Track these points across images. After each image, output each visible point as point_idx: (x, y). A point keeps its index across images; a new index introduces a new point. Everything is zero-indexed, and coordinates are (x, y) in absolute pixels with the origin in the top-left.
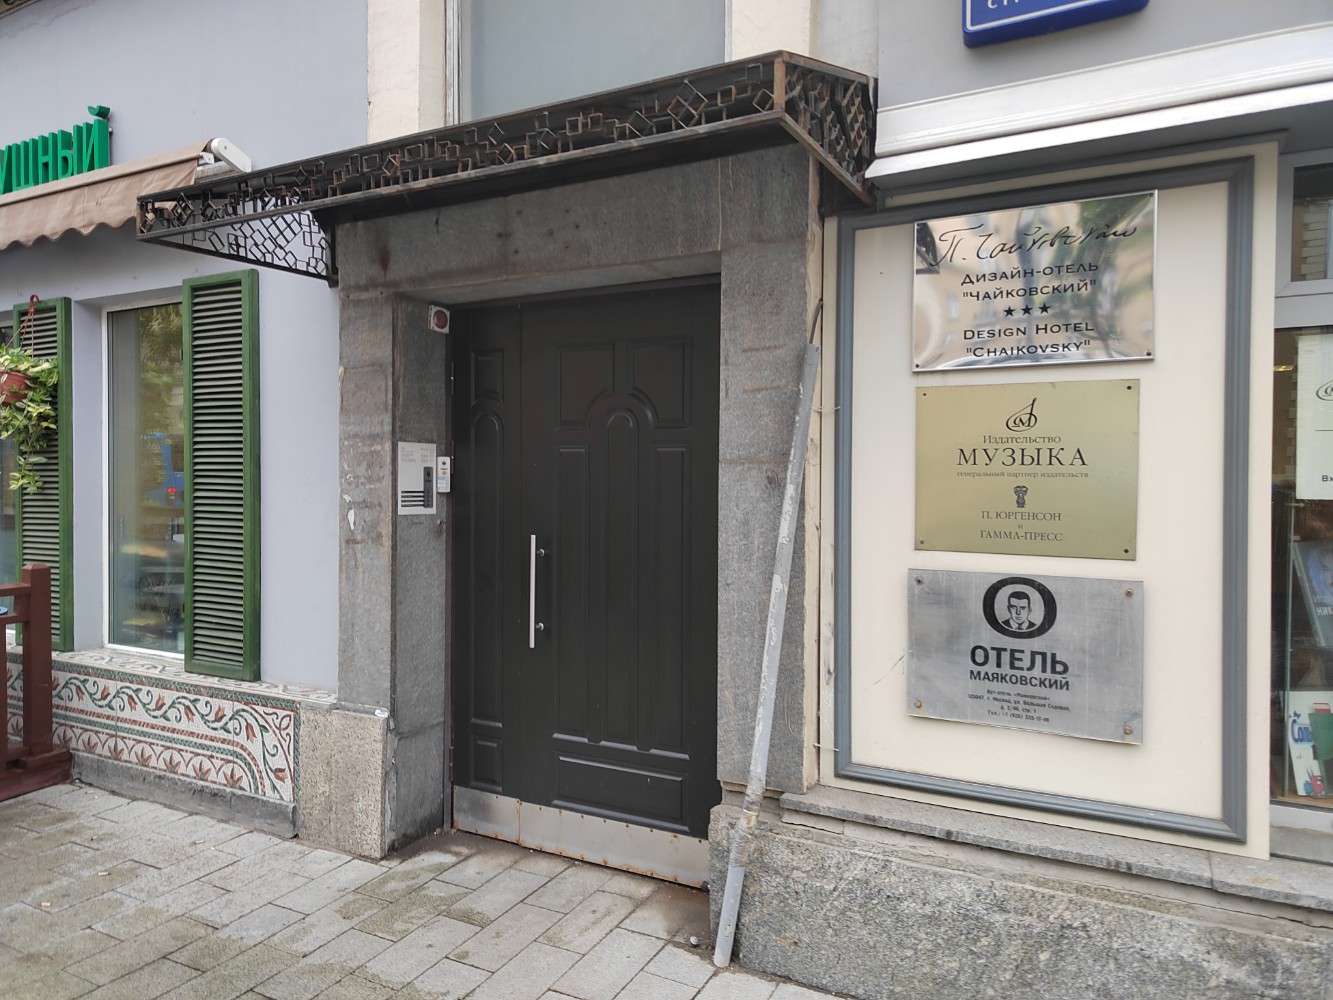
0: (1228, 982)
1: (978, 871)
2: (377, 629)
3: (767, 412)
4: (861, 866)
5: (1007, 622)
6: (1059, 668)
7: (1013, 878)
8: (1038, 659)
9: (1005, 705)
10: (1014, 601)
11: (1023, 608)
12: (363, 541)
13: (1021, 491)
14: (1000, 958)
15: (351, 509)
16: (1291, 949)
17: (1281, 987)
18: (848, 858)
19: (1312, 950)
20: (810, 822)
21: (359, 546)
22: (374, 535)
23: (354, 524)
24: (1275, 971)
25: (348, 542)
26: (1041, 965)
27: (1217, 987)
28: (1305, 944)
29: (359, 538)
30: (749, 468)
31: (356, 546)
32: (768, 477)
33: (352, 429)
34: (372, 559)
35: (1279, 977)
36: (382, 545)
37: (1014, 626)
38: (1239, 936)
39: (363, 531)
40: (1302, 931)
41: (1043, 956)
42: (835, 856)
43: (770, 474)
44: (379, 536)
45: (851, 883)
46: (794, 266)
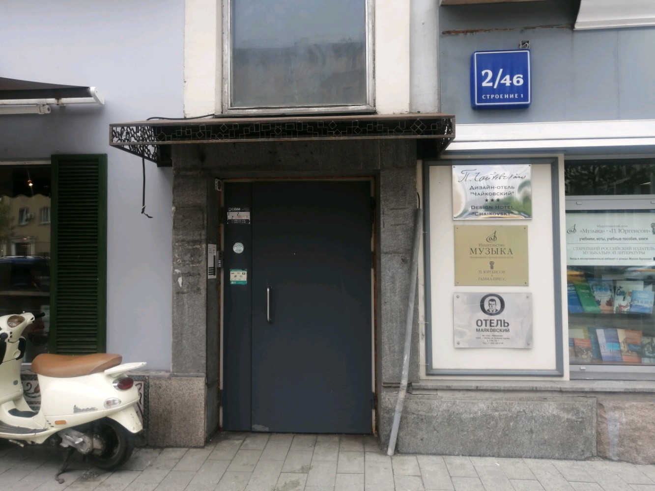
0: (567, 419)
1: (487, 399)
2: (197, 335)
3: (401, 233)
4: (445, 405)
5: (489, 310)
6: (506, 325)
7: (499, 399)
8: (499, 322)
9: (488, 340)
10: (490, 302)
11: (494, 304)
12: (187, 292)
13: (492, 264)
14: (497, 428)
15: (180, 277)
16: (583, 405)
17: (582, 418)
18: (440, 403)
19: (588, 405)
20: (424, 392)
21: (186, 295)
22: (195, 289)
23: (182, 284)
24: (579, 413)
25: (178, 293)
26: (511, 427)
27: (564, 422)
28: (586, 403)
29: (185, 290)
30: (394, 256)
31: (184, 295)
32: (402, 259)
33: (180, 237)
34: (194, 301)
35: (581, 415)
36: (200, 294)
37: (491, 311)
38: (568, 404)
39: (188, 287)
40: (585, 399)
41: (511, 424)
42: (435, 403)
43: (403, 258)
44: (199, 289)
45: (442, 412)
46: (411, 178)
